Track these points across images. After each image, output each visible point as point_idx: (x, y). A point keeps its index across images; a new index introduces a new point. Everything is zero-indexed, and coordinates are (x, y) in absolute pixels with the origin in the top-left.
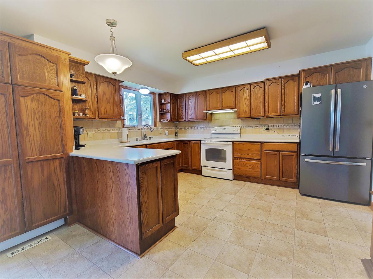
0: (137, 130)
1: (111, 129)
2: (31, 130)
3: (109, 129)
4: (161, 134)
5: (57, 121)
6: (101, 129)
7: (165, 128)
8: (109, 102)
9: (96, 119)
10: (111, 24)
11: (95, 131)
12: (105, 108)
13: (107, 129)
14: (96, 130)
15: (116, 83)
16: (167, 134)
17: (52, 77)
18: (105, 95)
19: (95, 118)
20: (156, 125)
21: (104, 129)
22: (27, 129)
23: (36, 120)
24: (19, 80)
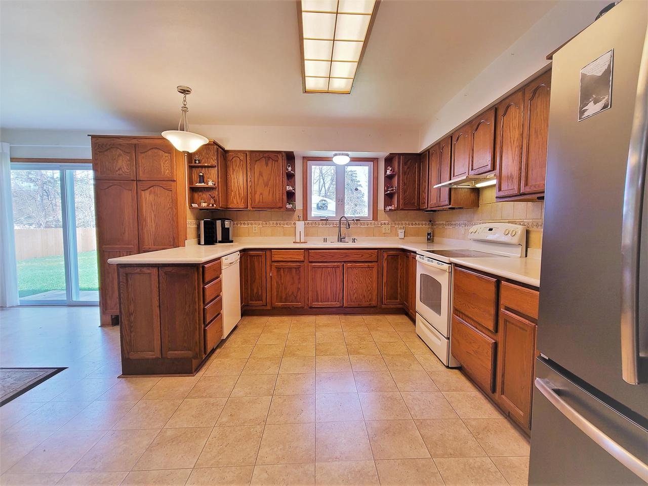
0: (331, 226)
1: (285, 222)
2: (149, 220)
3: (282, 222)
4: (385, 234)
5: (170, 212)
6: (271, 222)
7: (397, 222)
8: (266, 185)
9: (249, 209)
10: (185, 91)
11: (262, 224)
12: (261, 194)
13: (278, 222)
14: (264, 223)
15: (279, 157)
16: (401, 235)
17: (166, 168)
18: (262, 176)
19: (247, 208)
20: (375, 217)
21: (275, 222)
22: (145, 220)
23: (152, 212)
24: (141, 175)
